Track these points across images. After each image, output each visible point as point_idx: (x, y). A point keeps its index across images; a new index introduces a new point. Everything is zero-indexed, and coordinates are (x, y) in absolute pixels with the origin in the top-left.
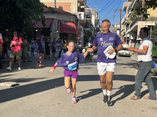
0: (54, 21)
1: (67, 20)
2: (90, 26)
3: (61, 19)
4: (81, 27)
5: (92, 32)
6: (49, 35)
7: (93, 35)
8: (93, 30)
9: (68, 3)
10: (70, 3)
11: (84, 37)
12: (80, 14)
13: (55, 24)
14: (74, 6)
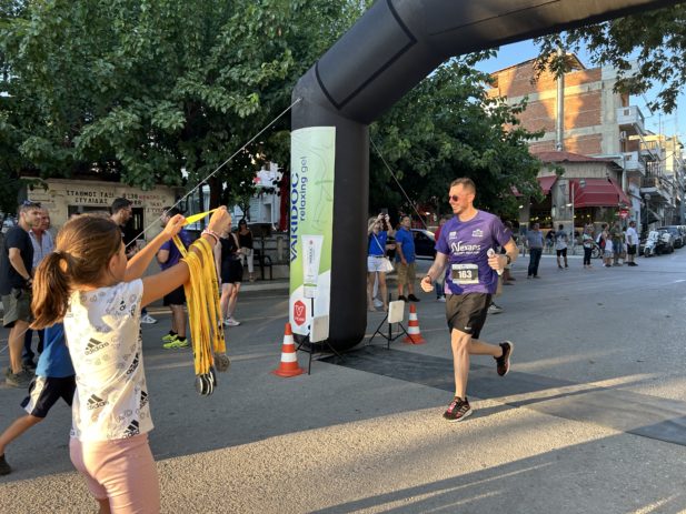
0: (561, 183)
1: (593, 176)
2: (657, 182)
3: (578, 176)
4: (632, 187)
5: (667, 196)
6: (550, 214)
7: (669, 202)
8: (667, 191)
9: (593, 135)
10: (600, 134)
11: (642, 210)
12: (628, 158)
13: (563, 190)
14: (610, 139)
